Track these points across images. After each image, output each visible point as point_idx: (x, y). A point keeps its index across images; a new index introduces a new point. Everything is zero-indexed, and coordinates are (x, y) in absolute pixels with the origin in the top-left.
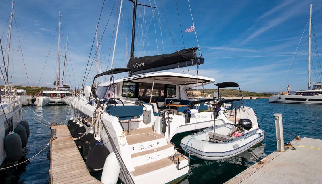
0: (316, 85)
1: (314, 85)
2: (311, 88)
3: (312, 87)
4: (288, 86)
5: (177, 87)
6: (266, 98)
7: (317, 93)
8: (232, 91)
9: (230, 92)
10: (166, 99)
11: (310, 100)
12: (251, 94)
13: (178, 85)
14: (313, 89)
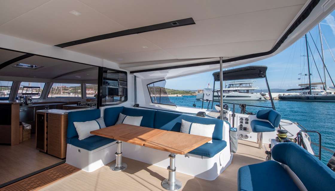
0: (231, 84)
1: (229, 84)
2: (227, 87)
3: (228, 85)
4: (209, 84)
5: (130, 77)
6: (187, 95)
7: (231, 91)
9: (157, 90)
10: (102, 109)
11: (227, 97)
12: (174, 92)
13: (132, 72)
14: (228, 88)
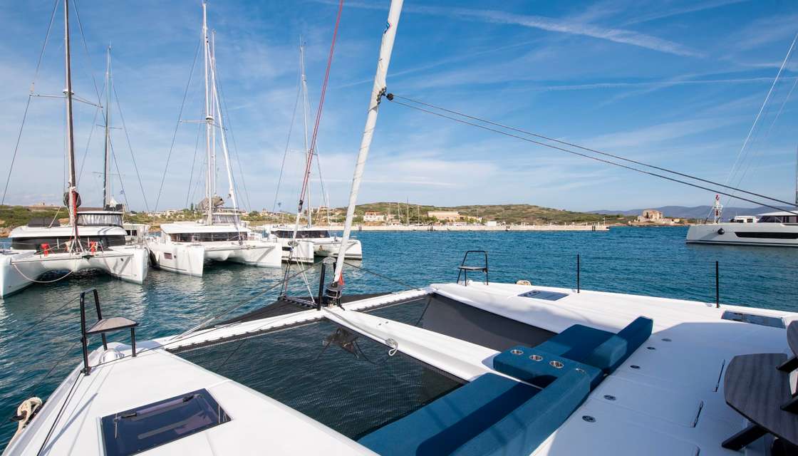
8: (530, 210)
9: (524, 212)
